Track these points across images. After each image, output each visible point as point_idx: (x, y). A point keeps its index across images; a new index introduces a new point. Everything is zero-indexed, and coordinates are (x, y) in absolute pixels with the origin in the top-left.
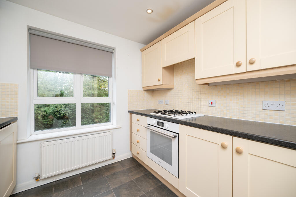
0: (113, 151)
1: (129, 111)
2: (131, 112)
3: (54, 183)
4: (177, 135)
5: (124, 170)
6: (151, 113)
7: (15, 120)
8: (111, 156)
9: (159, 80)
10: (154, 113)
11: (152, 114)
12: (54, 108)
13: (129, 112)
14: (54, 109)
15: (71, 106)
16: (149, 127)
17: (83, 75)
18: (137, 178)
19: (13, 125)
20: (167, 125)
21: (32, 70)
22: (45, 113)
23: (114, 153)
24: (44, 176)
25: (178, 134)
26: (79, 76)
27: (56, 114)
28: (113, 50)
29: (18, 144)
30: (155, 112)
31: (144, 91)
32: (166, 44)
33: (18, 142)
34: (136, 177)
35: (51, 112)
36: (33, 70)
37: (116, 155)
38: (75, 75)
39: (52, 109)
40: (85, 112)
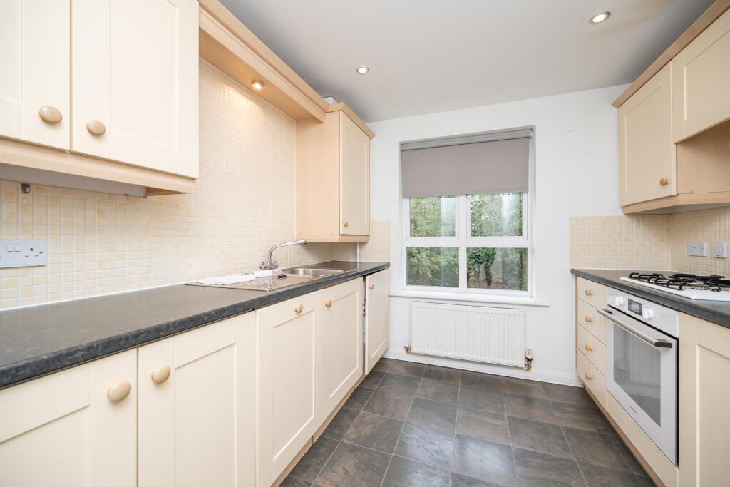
0: (527, 353)
1: (572, 269)
2: (576, 273)
3: (426, 366)
4: (673, 342)
5: (547, 401)
6: (621, 278)
7: (388, 265)
8: (521, 362)
9: (664, 183)
10: (631, 277)
11: (626, 280)
12: (451, 258)
13: (573, 271)
14: (451, 260)
15: (480, 256)
16: (610, 313)
17: (470, 196)
18: (572, 429)
19: (386, 271)
20: (651, 311)
21: (404, 200)
22: (437, 267)
23: (529, 357)
24: (414, 349)
25: (677, 339)
26: (462, 199)
27: (453, 269)
28: (532, 130)
29: (390, 296)
30: (633, 276)
31: (627, 217)
32: (685, 68)
33: (391, 294)
34: (569, 426)
35: (446, 266)
36: (408, 200)
37: (533, 364)
38: (457, 198)
39: (448, 259)
40: (511, 272)
